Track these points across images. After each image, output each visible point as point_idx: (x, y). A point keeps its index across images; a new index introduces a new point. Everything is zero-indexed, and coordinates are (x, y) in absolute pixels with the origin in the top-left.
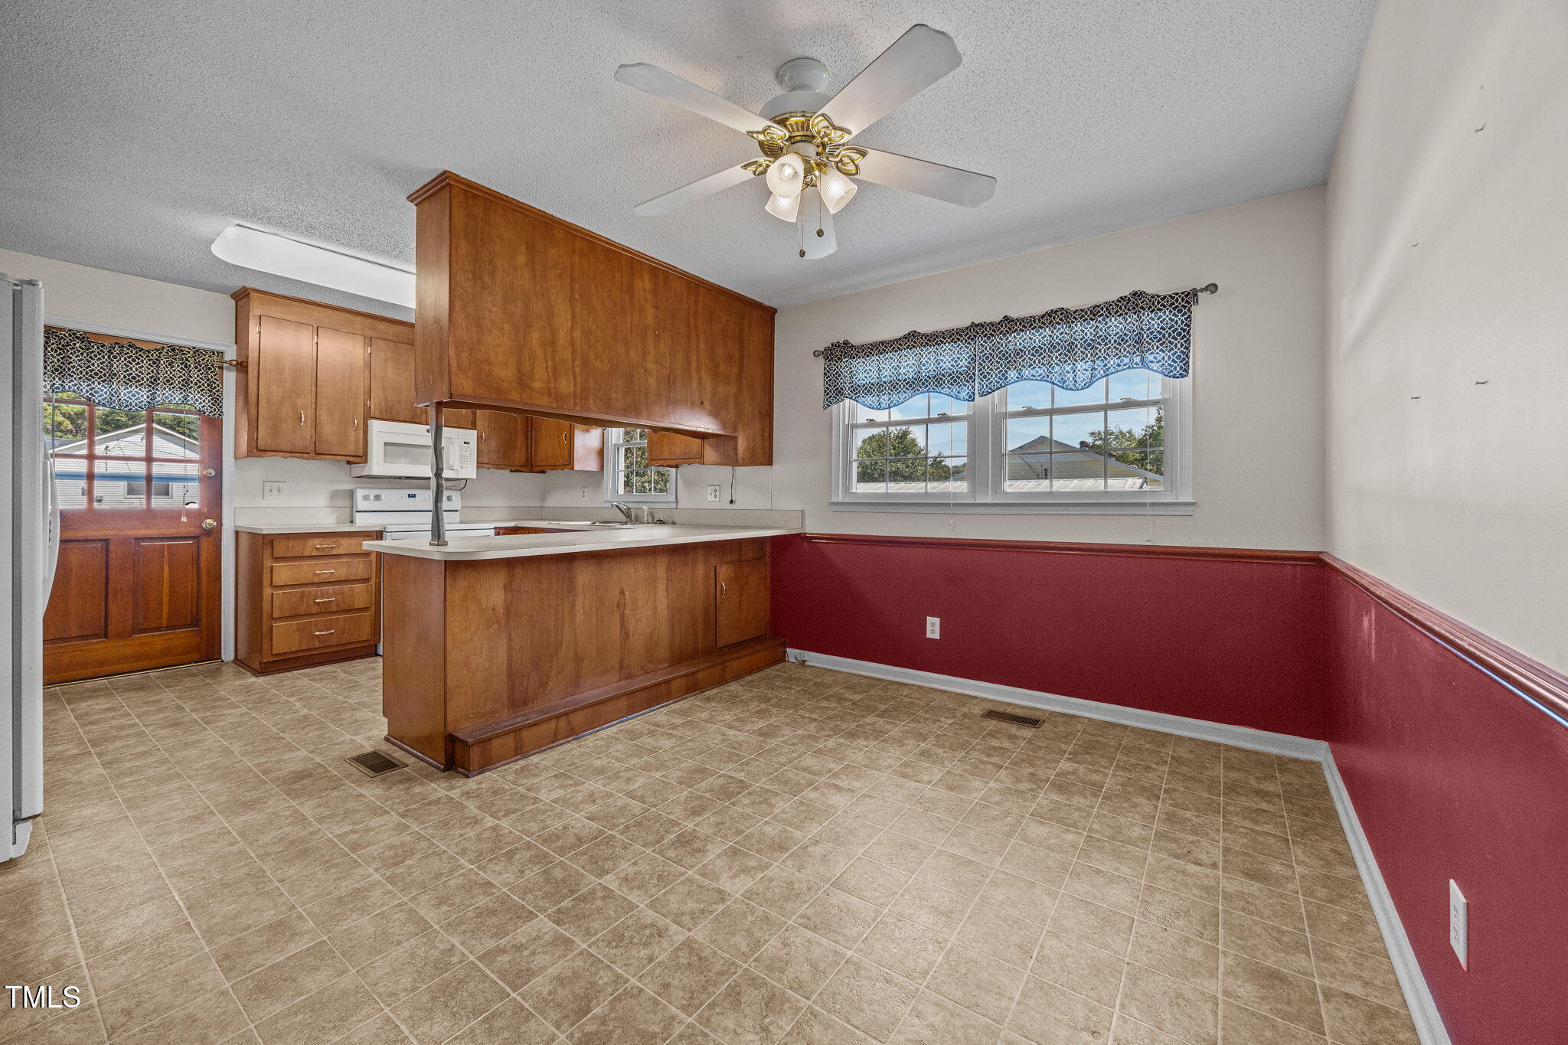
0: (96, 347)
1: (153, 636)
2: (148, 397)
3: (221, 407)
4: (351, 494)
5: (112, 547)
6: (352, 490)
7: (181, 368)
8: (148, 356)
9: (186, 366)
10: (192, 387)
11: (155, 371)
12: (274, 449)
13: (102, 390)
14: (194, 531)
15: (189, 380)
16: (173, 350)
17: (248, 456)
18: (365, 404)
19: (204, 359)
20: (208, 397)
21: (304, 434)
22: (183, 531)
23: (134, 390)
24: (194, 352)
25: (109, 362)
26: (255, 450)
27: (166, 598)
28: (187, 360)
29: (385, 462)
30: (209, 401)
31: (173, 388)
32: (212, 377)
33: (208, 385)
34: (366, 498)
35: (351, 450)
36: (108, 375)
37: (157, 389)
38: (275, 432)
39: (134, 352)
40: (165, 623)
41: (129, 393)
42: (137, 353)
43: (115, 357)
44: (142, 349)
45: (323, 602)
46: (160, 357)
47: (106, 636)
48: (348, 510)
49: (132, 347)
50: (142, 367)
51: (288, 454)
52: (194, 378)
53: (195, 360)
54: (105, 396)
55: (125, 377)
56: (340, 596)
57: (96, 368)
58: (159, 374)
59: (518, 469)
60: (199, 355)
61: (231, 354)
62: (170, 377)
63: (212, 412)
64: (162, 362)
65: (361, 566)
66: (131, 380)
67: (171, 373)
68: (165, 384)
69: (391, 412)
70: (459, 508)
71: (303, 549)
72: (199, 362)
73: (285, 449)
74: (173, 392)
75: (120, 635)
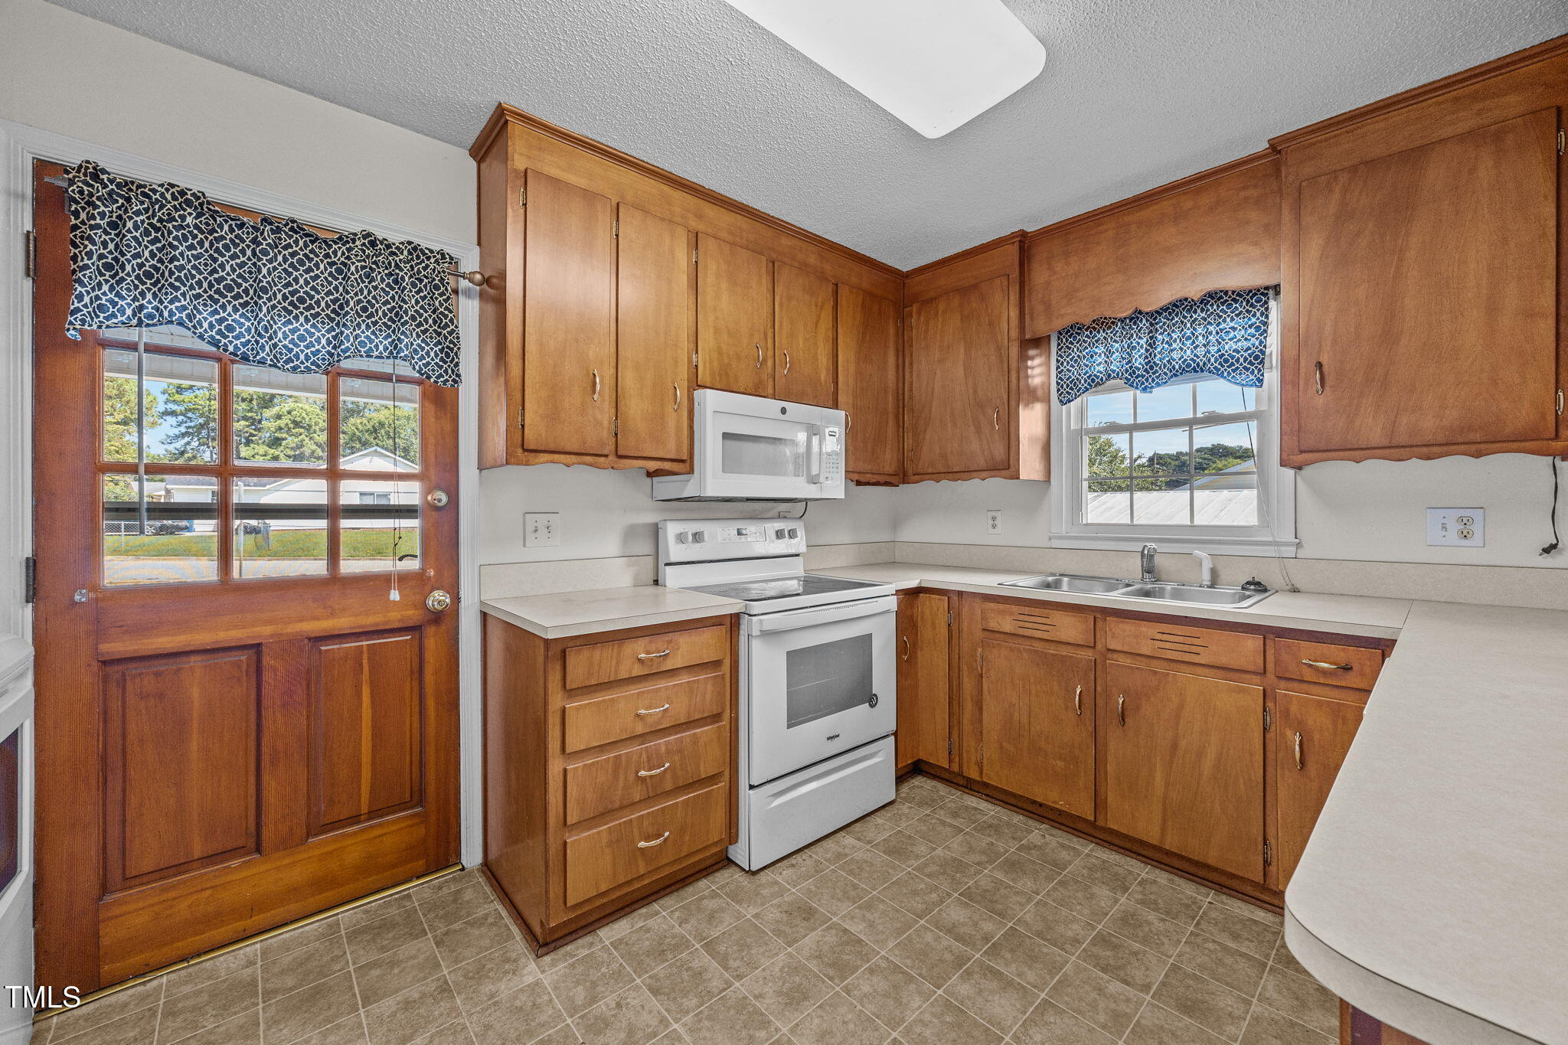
0: (226, 227)
1: (344, 835)
2: (329, 343)
3: (457, 364)
4: (655, 531)
5: (267, 660)
6: (657, 524)
7: (388, 285)
8: (327, 256)
9: (396, 282)
10: (406, 322)
11: (341, 289)
12: (552, 447)
13: (241, 325)
14: (413, 616)
15: (401, 307)
16: (373, 244)
17: (507, 463)
18: (690, 361)
19: (427, 266)
20: (436, 345)
21: (599, 416)
22: (394, 618)
23: (302, 326)
24: (410, 253)
25: (254, 264)
26: (520, 450)
27: (366, 758)
28: (397, 266)
29: (723, 471)
30: (436, 355)
31: (375, 323)
32: (441, 305)
33: (435, 322)
34: (681, 538)
35: (670, 450)
36: (251, 292)
37: (344, 325)
38: (553, 416)
39: (301, 243)
40: (364, 809)
41: (293, 331)
42: (306, 245)
43: (265, 253)
44: (317, 239)
45: (651, 777)
46: (348, 258)
47: (258, 850)
48: (650, 560)
49: (296, 232)
50: (317, 277)
51: (574, 458)
52: (411, 305)
53: (412, 266)
54: (247, 338)
55: (285, 298)
56: (677, 758)
57: (229, 276)
58: (347, 293)
59: (888, 479)
60: (418, 257)
61: (470, 261)
62: (368, 302)
63: (441, 376)
64: (353, 268)
65: (710, 687)
66: (296, 304)
67: (369, 292)
68: (360, 316)
69: (727, 374)
70: (803, 549)
71: (618, 663)
72: (419, 272)
73: (568, 449)
74: (373, 333)
75: (287, 844)
